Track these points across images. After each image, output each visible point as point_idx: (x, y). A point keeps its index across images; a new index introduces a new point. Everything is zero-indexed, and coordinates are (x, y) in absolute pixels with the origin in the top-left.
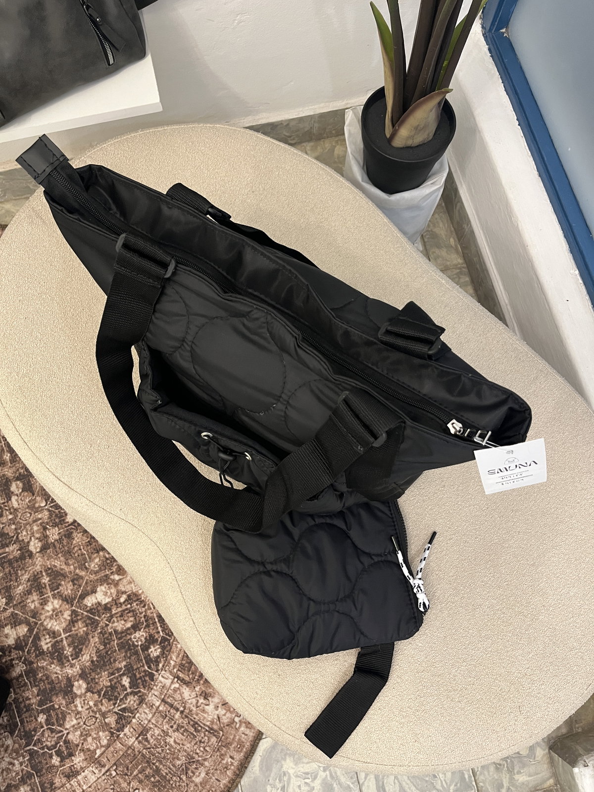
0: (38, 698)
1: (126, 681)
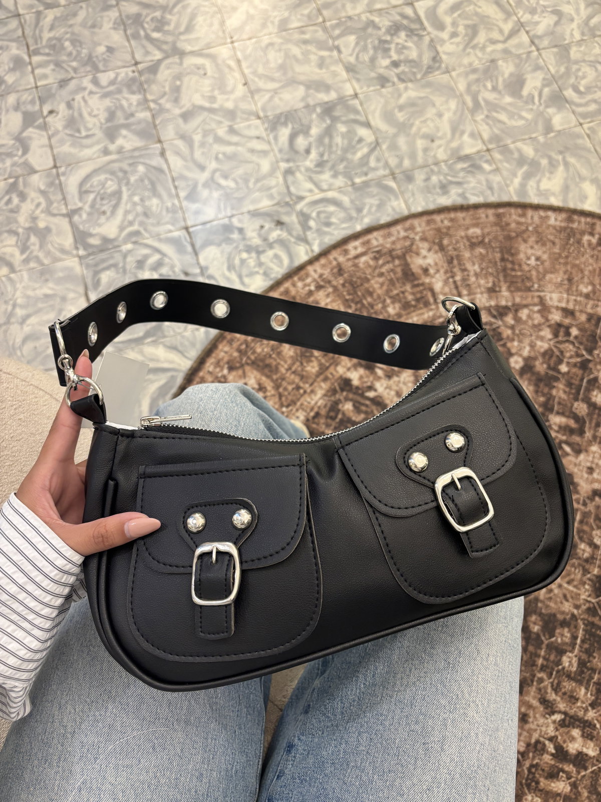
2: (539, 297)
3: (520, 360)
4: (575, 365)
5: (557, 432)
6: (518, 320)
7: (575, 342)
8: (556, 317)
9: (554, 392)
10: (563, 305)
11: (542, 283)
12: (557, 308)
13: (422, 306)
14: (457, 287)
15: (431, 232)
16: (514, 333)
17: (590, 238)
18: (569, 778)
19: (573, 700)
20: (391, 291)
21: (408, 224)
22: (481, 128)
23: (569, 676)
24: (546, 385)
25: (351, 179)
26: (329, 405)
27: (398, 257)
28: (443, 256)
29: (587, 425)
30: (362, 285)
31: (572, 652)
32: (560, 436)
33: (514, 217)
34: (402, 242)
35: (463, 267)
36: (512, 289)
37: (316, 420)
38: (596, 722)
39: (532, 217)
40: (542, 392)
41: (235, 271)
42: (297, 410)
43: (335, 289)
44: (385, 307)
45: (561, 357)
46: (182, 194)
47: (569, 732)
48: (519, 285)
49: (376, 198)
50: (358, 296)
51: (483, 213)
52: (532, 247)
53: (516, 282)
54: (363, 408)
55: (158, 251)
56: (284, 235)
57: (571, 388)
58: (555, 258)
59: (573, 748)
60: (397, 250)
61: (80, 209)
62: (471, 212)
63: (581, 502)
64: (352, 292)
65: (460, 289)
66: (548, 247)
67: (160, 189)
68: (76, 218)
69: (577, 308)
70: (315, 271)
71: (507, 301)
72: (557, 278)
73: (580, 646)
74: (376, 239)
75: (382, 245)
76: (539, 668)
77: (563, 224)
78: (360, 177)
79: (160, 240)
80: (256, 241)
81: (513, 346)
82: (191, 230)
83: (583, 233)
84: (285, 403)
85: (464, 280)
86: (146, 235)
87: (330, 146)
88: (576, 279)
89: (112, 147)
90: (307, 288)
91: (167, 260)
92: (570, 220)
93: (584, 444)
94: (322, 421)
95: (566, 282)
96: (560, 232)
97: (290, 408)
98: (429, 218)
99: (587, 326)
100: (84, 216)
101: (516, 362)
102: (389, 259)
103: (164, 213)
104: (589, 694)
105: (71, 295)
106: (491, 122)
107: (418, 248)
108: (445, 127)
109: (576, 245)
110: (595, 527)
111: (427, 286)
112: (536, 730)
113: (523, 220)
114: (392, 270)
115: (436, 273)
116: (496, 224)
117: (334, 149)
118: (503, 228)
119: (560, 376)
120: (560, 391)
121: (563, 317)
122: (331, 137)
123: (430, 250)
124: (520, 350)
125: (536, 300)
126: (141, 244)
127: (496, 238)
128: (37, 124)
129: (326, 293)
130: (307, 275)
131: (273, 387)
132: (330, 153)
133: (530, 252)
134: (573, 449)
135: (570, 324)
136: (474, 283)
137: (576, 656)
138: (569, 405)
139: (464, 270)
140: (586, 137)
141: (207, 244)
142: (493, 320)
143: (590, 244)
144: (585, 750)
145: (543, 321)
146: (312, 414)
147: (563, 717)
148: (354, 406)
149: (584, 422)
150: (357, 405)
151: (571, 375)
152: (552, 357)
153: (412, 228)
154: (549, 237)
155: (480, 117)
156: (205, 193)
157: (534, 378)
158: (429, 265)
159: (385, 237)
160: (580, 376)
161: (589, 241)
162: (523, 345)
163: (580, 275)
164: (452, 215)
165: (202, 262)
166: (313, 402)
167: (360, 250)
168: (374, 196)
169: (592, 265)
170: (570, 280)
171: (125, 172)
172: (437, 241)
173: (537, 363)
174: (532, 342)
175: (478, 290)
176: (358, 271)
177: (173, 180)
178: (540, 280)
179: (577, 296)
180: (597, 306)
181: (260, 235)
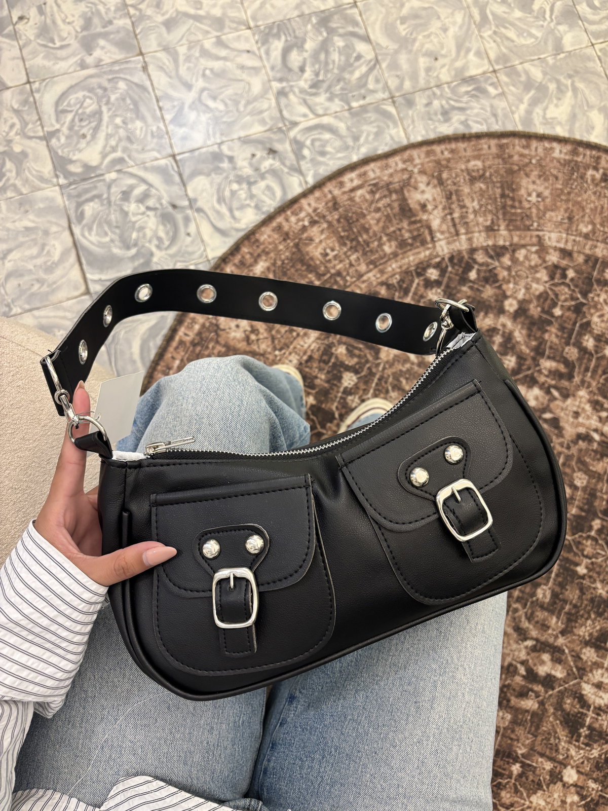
0: (548, 328)
1: (473, 275)
2: (538, 236)
3: (515, 303)
4: (569, 309)
5: (547, 376)
6: (514, 260)
7: (570, 284)
8: (553, 258)
9: (546, 336)
10: (562, 245)
11: (542, 221)
12: (555, 249)
13: (418, 244)
14: (454, 225)
15: (430, 164)
16: (509, 275)
17: (594, 173)
18: (537, 696)
19: (545, 628)
20: (388, 228)
21: (406, 155)
22: (487, 46)
23: (542, 607)
24: (539, 329)
25: (348, 104)
26: (322, 349)
27: (396, 192)
28: (442, 191)
29: (577, 370)
30: (357, 220)
31: (546, 584)
32: (549, 380)
33: (518, 148)
34: (400, 175)
35: (461, 204)
36: (511, 228)
37: (309, 364)
38: (564, 647)
39: (536, 149)
40: (534, 336)
41: (225, 203)
42: (290, 354)
43: (330, 224)
44: (381, 245)
45: (556, 300)
46: (168, 117)
47: (539, 657)
48: (518, 223)
49: (375, 124)
50: (353, 232)
51: (486, 144)
52: (534, 182)
53: (516, 220)
54: (357, 352)
55: (144, 181)
56: (277, 164)
57: (564, 332)
58: (557, 195)
59: (542, 670)
60: (395, 183)
61: (58, 131)
62: (473, 143)
63: (565, 445)
64: (347, 228)
65: (458, 226)
66: (551, 182)
67: (143, 109)
68: (54, 142)
69: (575, 248)
70: (309, 205)
71: (505, 241)
72: (557, 216)
73: (555, 580)
74: (373, 171)
75: (379, 177)
76: (514, 600)
77: (567, 157)
78: (357, 100)
79: (146, 169)
80: (248, 171)
81: (508, 288)
82: (178, 158)
83: (587, 167)
84: (278, 347)
85: (462, 217)
86: (131, 163)
87: (327, 63)
88: (577, 217)
89: (89, 60)
90: (301, 223)
91: (153, 191)
92: (574, 152)
93: (573, 389)
94: (315, 365)
95: (566, 221)
96: (565, 165)
97: (283, 351)
98: (429, 148)
99: (584, 268)
100: (63, 140)
101: (511, 305)
102: (386, 193)
103: (149, 138)
104: (560, 622)
105: (54, 229)
106: (498, 40)
107: (416, 182)
108: (450, 44)
109: (579, 181)
110: (576, 469)
111: (424, 223)
112: (509, 655)
113: (526, 152)
114: (389, 205)
115: (433, 209)
116: (498, 156)
117: (331, 66)
118: (505, 162)
119: (553, 320)
120: (552, 336)
121: (560, 258)
122: (327, 53)
123: (428, 184)
124: (515, 292)
125: (535, 240)
126: (126, 173)
127: (496, 172)
128: (6, 31)
129: (320, 229)
130: (301, 209)
131: (266, 330)
132: (327, 71)
133: (531, 187)
134: (561, 394)
135: (567, 265)
136: (472, 221)
137: (550, 589)
138: (560, 349)
139: (463, 207)
140: (597, 59)
141: (195, 174)
142: (490, 261)
143: (593, 179)
144: (553, 673)
145: (540, 262)
146: (305, 358)
147: (534, 643)
148: (347, 349)
149: (574, 367)
150: (350, 348)
151: (564, 318)
152: (547, 300)
153: (410, 160)
154: (552, 170)
155: (487, 33)
156: (192, 116)
157: (527, 322)
158: (427, 200)
159: (383, 169)
160: (573, 319)
161: (593, 177)
162: (517, 287)
163: (581, 214)
164: (453, 146)
165: (191, 194)
166: (306, 346)
167: (356, 182)
168: (371, 123)
169: (594, 202)
170: (570, 219)
171: (105, 90)
172: (436, 174)
173: (532, 306)
174: (527, 284)
175: (476, 229)
176: (354, 206)
177: (158, 101)
178: (540, 218)
179: (576, 236)
180: (596, 247)
181: (251, 164)
